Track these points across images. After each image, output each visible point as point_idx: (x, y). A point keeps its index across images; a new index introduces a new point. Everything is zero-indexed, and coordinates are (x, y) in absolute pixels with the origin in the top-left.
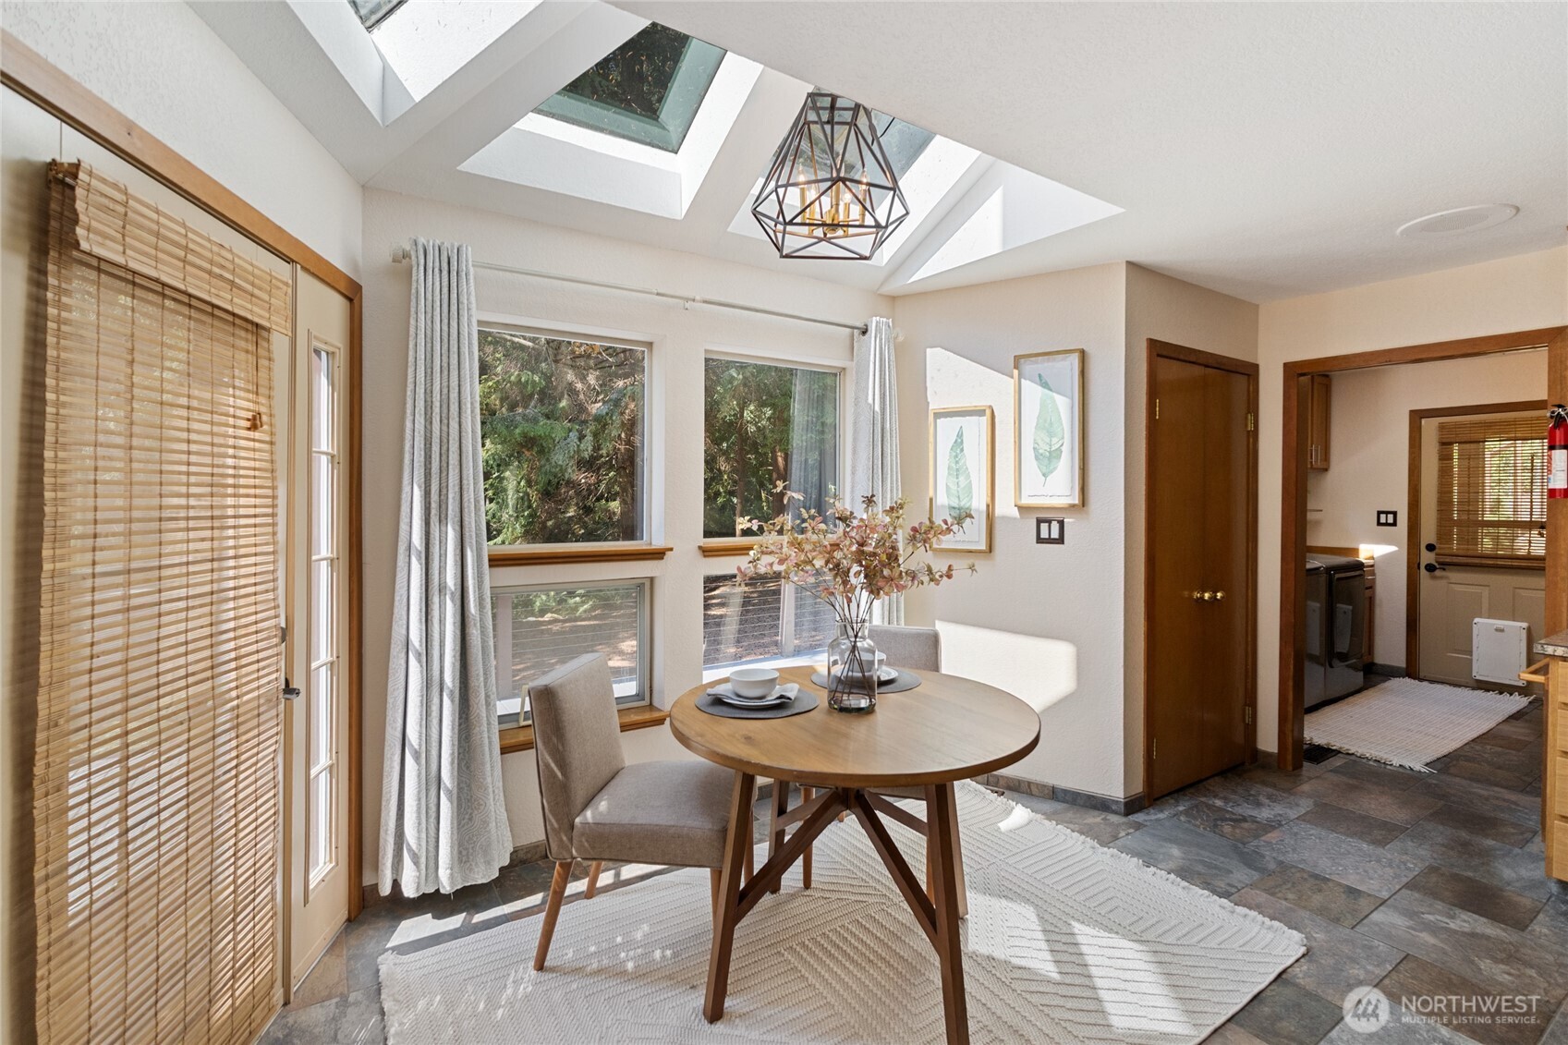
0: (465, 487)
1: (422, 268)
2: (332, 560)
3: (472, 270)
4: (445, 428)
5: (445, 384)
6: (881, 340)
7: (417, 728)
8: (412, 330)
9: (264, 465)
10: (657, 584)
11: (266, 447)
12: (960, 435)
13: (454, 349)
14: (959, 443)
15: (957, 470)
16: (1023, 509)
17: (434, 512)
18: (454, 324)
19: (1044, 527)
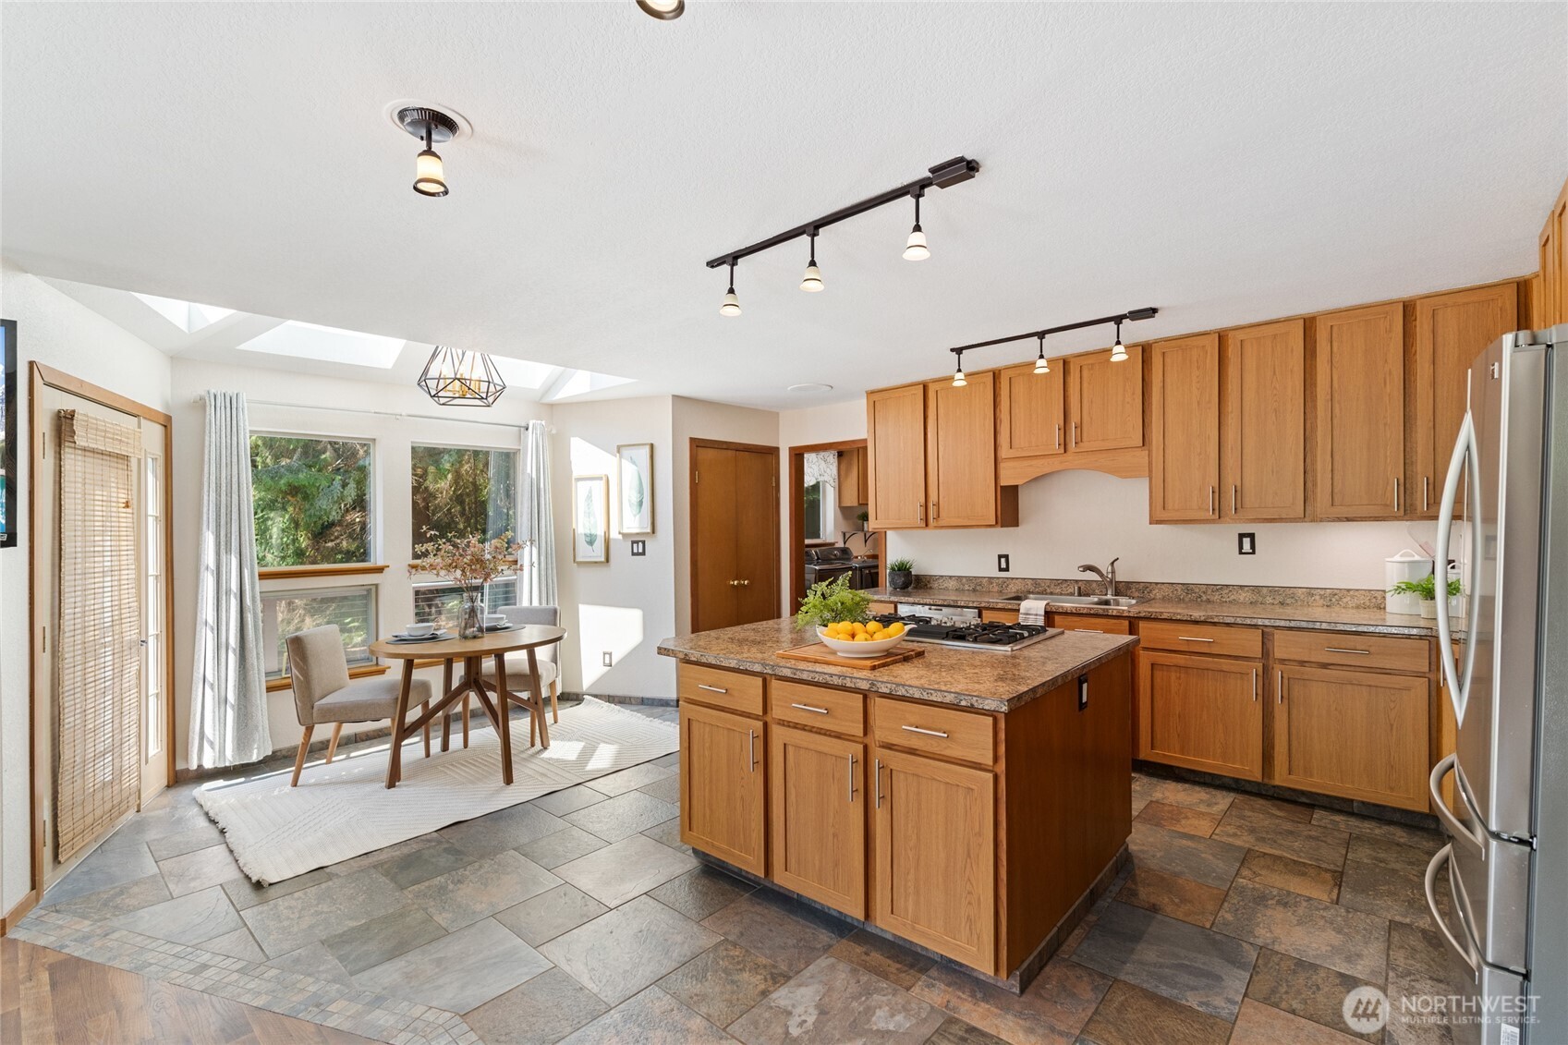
0: (242, 532)
1: (213, 407)
2: (157, 576)
3: (246, 404)
4: (229, 499)
5: (229, 473)
6: (536, 434)
7: (212, 671)
8: (207, 443)
9: (129, 525)
10: (380, 588)
11: (130, 515)
12: (590, 492)
13: (235, 453)
14: (589, 497)
15: (589, 514)
16: (625, 536)
17: (223, 547)
18: (235, 438)
19: (635, 545)
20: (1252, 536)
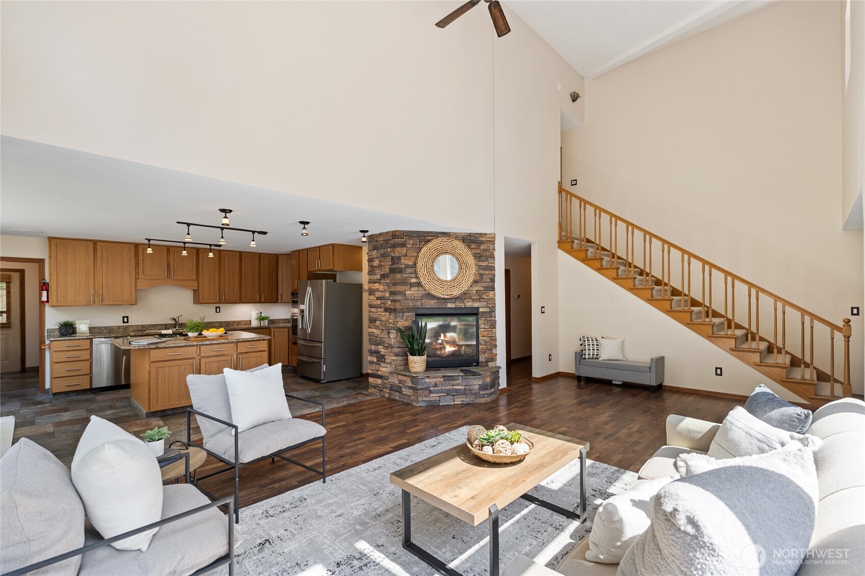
20: (219, 307)
